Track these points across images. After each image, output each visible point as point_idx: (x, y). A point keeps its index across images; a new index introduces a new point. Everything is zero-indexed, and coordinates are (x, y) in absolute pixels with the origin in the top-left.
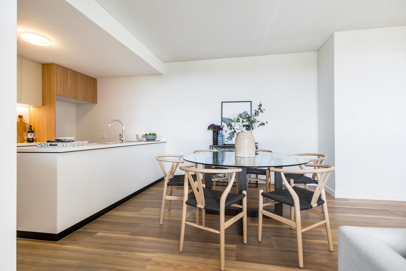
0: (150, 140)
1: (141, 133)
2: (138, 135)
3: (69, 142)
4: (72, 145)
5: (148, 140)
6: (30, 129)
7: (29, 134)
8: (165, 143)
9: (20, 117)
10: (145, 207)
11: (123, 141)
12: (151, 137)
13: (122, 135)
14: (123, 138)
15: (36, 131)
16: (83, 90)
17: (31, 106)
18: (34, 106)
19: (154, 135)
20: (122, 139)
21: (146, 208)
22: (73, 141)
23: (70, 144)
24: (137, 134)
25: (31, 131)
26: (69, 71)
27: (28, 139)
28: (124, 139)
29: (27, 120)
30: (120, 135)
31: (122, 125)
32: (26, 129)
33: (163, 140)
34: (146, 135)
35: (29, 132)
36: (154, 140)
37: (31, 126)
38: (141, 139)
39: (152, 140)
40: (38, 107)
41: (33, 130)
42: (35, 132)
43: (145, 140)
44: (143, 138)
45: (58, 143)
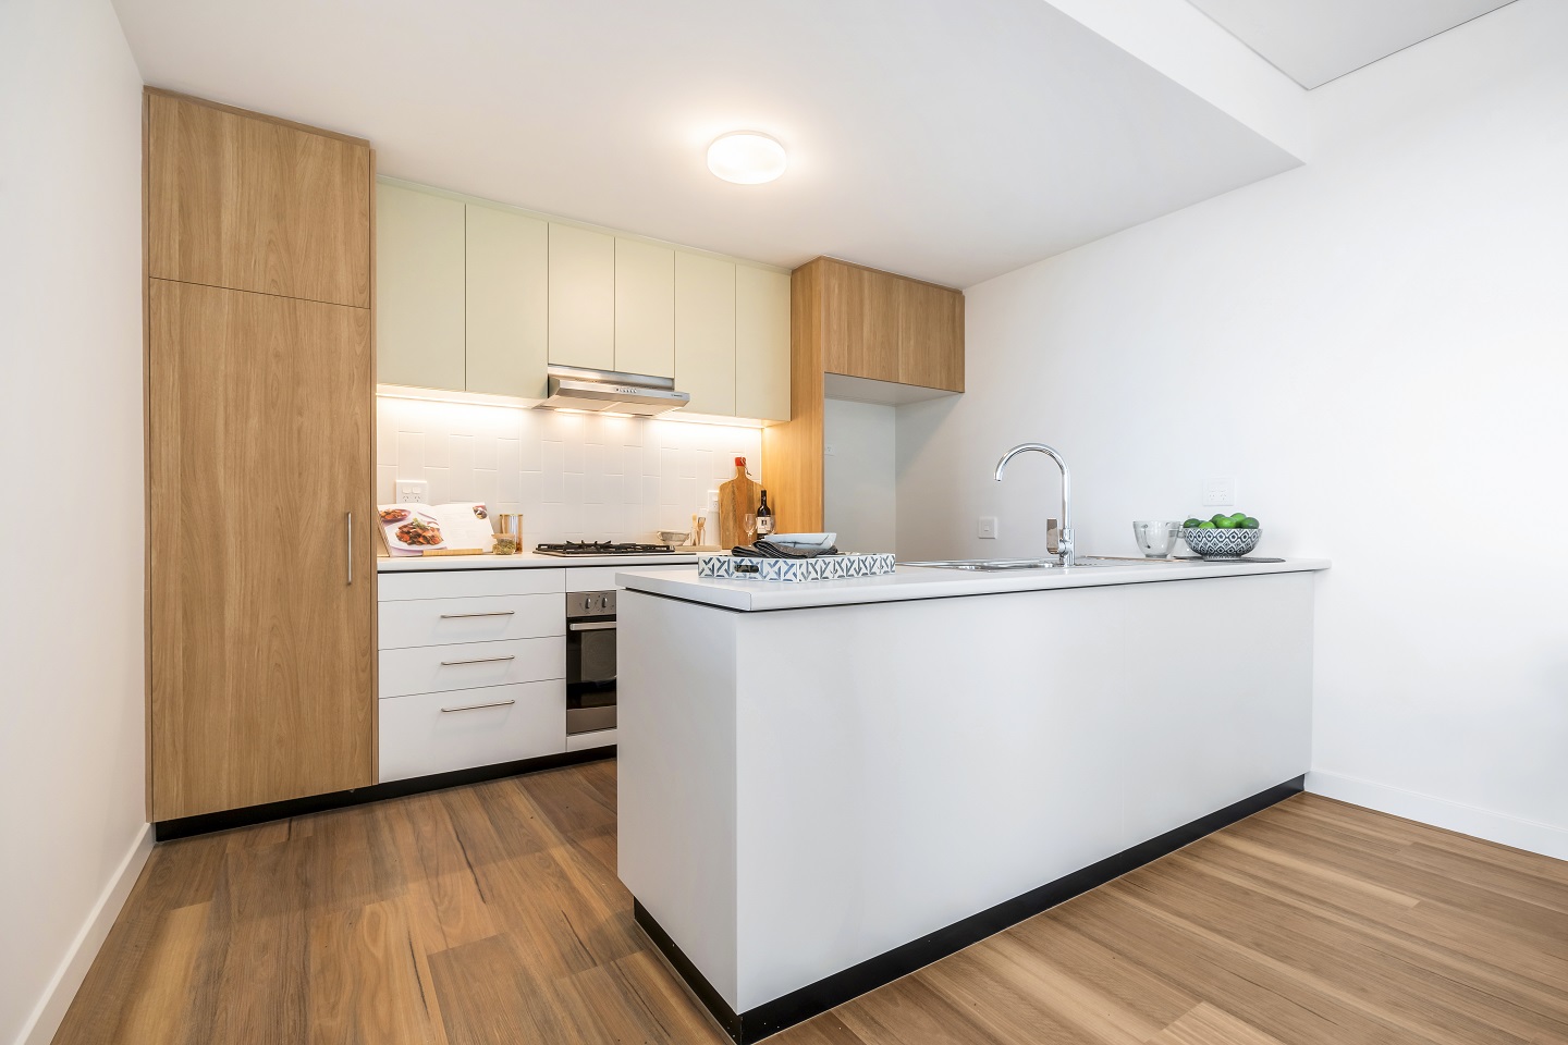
0: (1219, 553)
1: (1165, 512)
2: (1145, 526)
3: (804, 557)
4: (813, 575)
5: (1203, 555)
6: (764, 502)
7: (760, 519)
8: (1317, 575)
9: (740, 462)
10: (1199, 997)
11: (1063, 554)
12: (1225, 538)
13: (1060, 527)
14: (1063, 541)
15: (778, 510)
16: (912, 343)
17: (767, 422)
18: (775, 423)
19: (1239, 526)
20: (1061, 547)
21: (1204, 1009)
22: (833, 551)
23: (804, 569)
24: (1141, 519)
25: (765, 511)
26: (866, 274)
27: (760, 536)
28: (1069, 546)
29: (755, 474)
30: (1051, 524)
31: (1061, 467)
32: (753, 503)
33: (1299, 557)
34: (1193, 523)
35: (760, 514)
36: (1238, 555)
37: (764, 493)
38: (1159, 546)
39: (1227, 554)
40: (781, 425)
41: (769, 506)
42: (774, 514)
43: (1188, 552)
44: (1171, 546)
45: (760, 560)
